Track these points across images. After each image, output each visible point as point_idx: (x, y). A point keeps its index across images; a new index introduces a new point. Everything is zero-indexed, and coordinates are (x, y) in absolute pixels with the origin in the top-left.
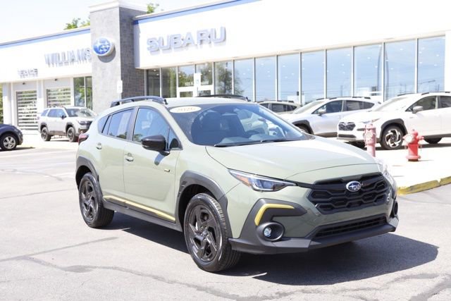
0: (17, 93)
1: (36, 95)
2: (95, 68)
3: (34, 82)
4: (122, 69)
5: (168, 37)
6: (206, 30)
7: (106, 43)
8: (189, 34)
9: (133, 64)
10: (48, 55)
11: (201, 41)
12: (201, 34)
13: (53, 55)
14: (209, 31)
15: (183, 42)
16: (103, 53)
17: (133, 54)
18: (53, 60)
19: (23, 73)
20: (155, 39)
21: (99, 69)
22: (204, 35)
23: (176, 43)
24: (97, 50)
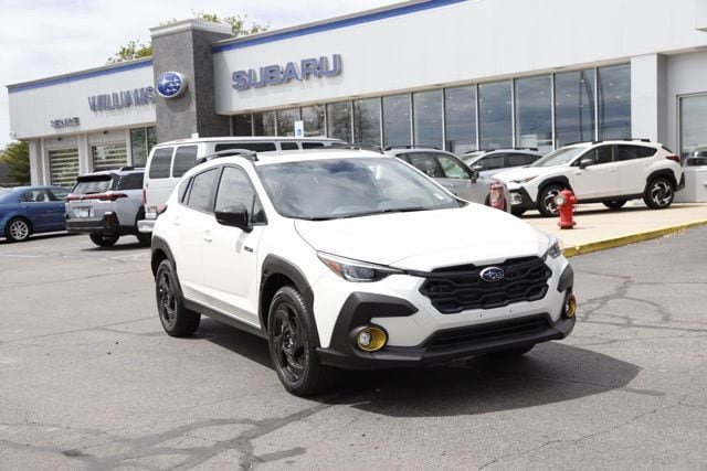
0: (51, 153)
1: (77, 155)
2: (159, 115)
3: (73, 136)
4: (198, 116)
5: (261, 69)
6: (314, 60)
7: (175, 80)
8: (290, 64)
9: (214, 108)
10: (94, 98)
11: (308, 74)
12: (308, 65)
13: (100, 97)
14: (318, 59)
15: (281, 76)
16: (172, 93)
17: (214, 94)
18: (100, 104)
19: (57, 124)
20: (244, 72)
21: (165, 115)
22: (311, 67)
23: (272, 76)
24: (162, 90)
